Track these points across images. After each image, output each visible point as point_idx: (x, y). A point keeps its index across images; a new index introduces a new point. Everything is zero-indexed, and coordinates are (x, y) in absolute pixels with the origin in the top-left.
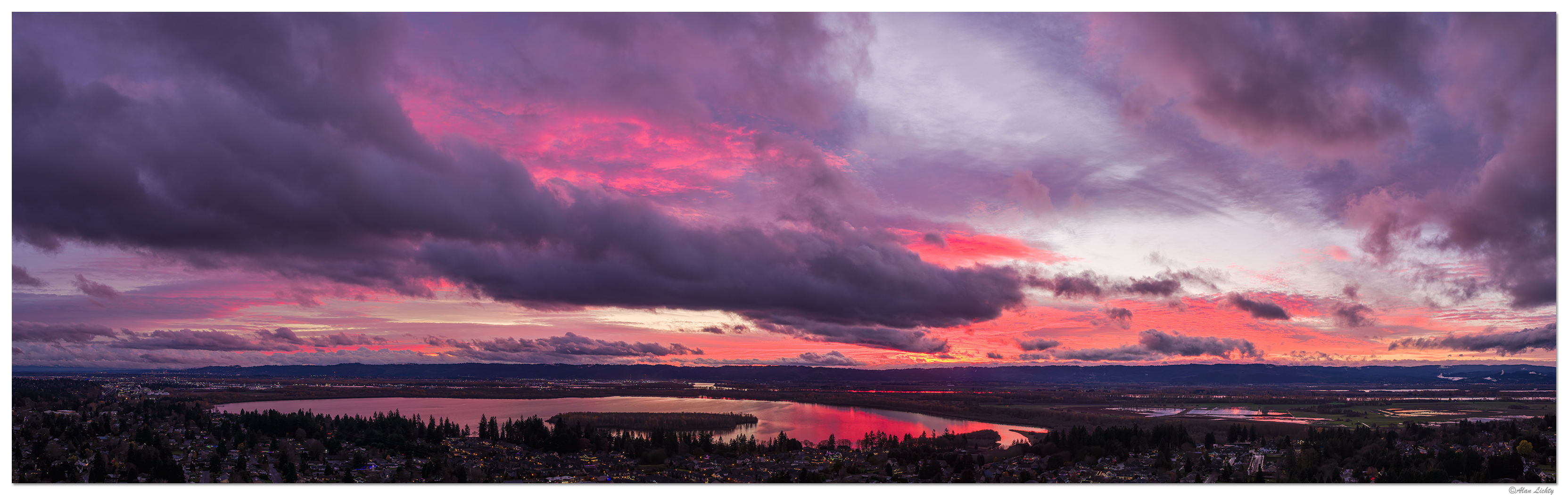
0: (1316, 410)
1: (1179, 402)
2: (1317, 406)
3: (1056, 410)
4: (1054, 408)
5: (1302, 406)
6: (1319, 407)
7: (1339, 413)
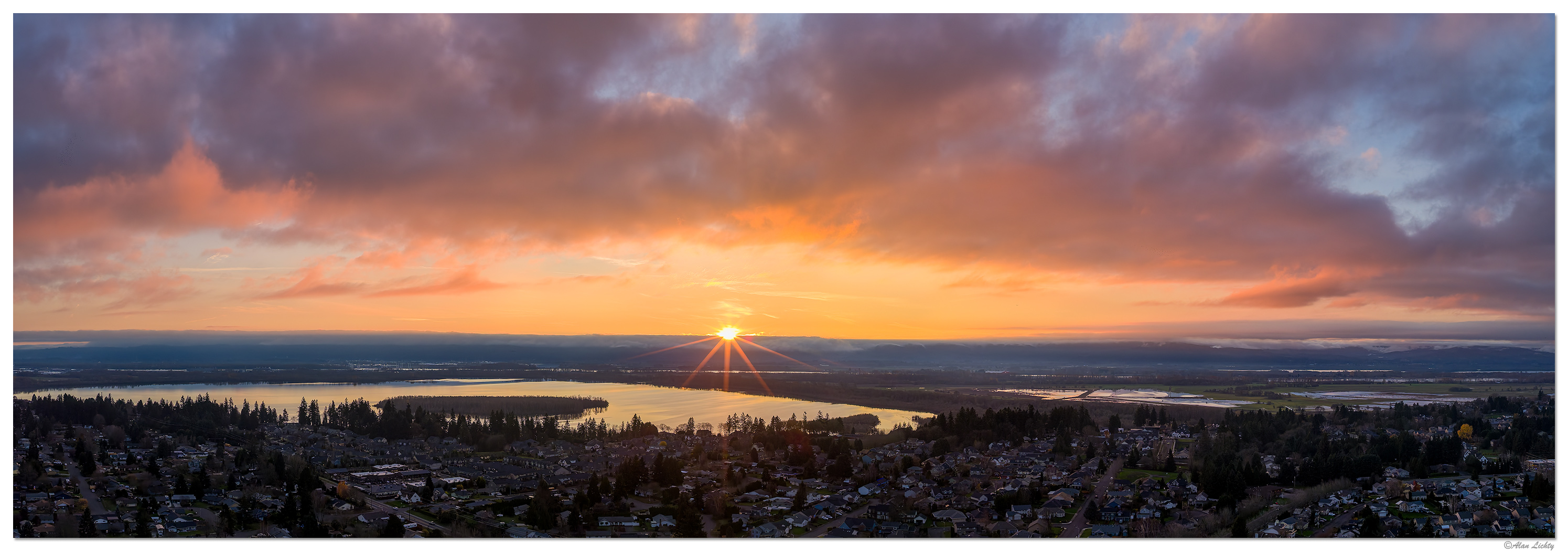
0: (1234, 392)
1: (1080, 383)
2: (1234, 387)
3: (941, 391)
4: (940, 390)
5: (1218, 388)
6: (1237, 389)
7: (1259, 395)
